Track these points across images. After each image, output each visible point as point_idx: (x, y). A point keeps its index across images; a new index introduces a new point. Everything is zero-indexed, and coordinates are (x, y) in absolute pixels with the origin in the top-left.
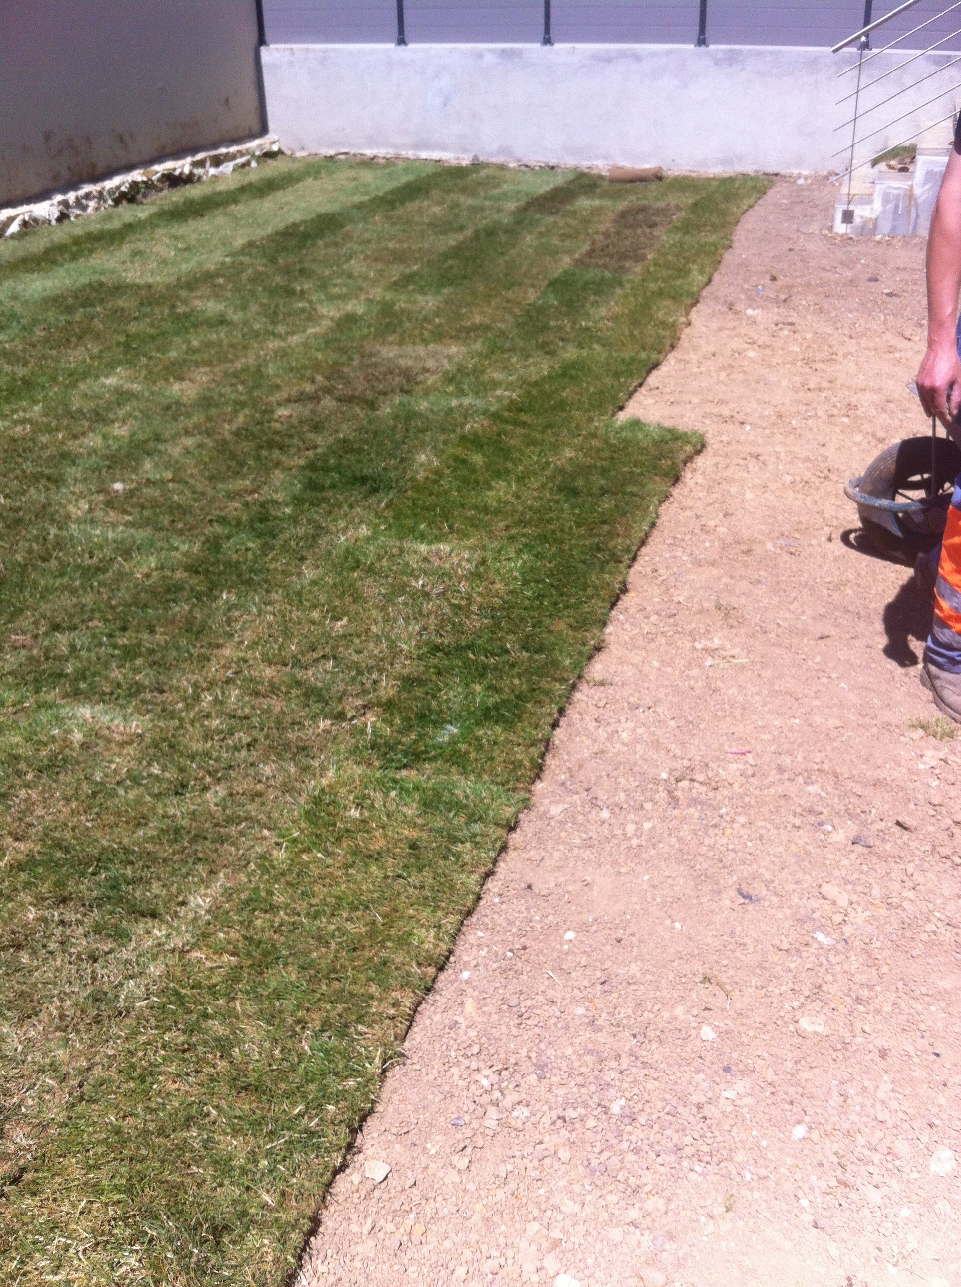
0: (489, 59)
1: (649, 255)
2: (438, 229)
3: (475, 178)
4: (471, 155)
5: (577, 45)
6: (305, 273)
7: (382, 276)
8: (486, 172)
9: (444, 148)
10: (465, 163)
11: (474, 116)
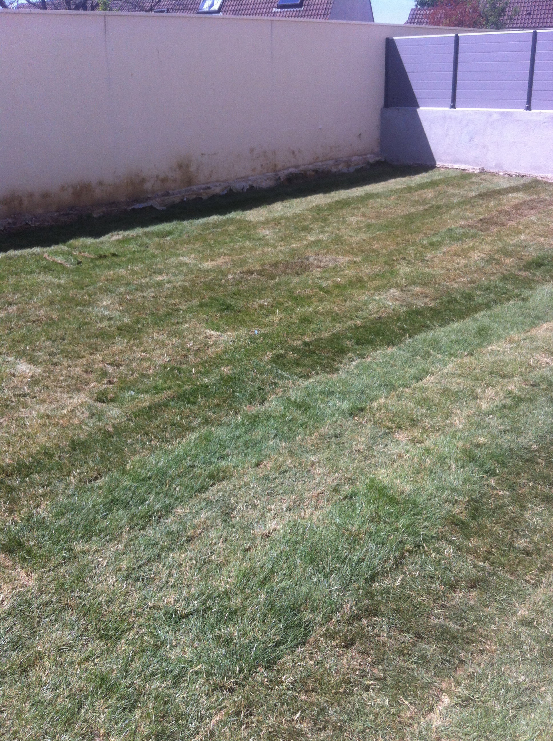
0: (495, 116)
1: (510, 223)
2: (415, 203)
3: (474, 180)
4: (481, 167)
5: (542, 111)
6: (325, 220)
7: (358, 224)
8: (483, 177)
9: (467, 163)
10: (477, 171)
11: (484, 147)
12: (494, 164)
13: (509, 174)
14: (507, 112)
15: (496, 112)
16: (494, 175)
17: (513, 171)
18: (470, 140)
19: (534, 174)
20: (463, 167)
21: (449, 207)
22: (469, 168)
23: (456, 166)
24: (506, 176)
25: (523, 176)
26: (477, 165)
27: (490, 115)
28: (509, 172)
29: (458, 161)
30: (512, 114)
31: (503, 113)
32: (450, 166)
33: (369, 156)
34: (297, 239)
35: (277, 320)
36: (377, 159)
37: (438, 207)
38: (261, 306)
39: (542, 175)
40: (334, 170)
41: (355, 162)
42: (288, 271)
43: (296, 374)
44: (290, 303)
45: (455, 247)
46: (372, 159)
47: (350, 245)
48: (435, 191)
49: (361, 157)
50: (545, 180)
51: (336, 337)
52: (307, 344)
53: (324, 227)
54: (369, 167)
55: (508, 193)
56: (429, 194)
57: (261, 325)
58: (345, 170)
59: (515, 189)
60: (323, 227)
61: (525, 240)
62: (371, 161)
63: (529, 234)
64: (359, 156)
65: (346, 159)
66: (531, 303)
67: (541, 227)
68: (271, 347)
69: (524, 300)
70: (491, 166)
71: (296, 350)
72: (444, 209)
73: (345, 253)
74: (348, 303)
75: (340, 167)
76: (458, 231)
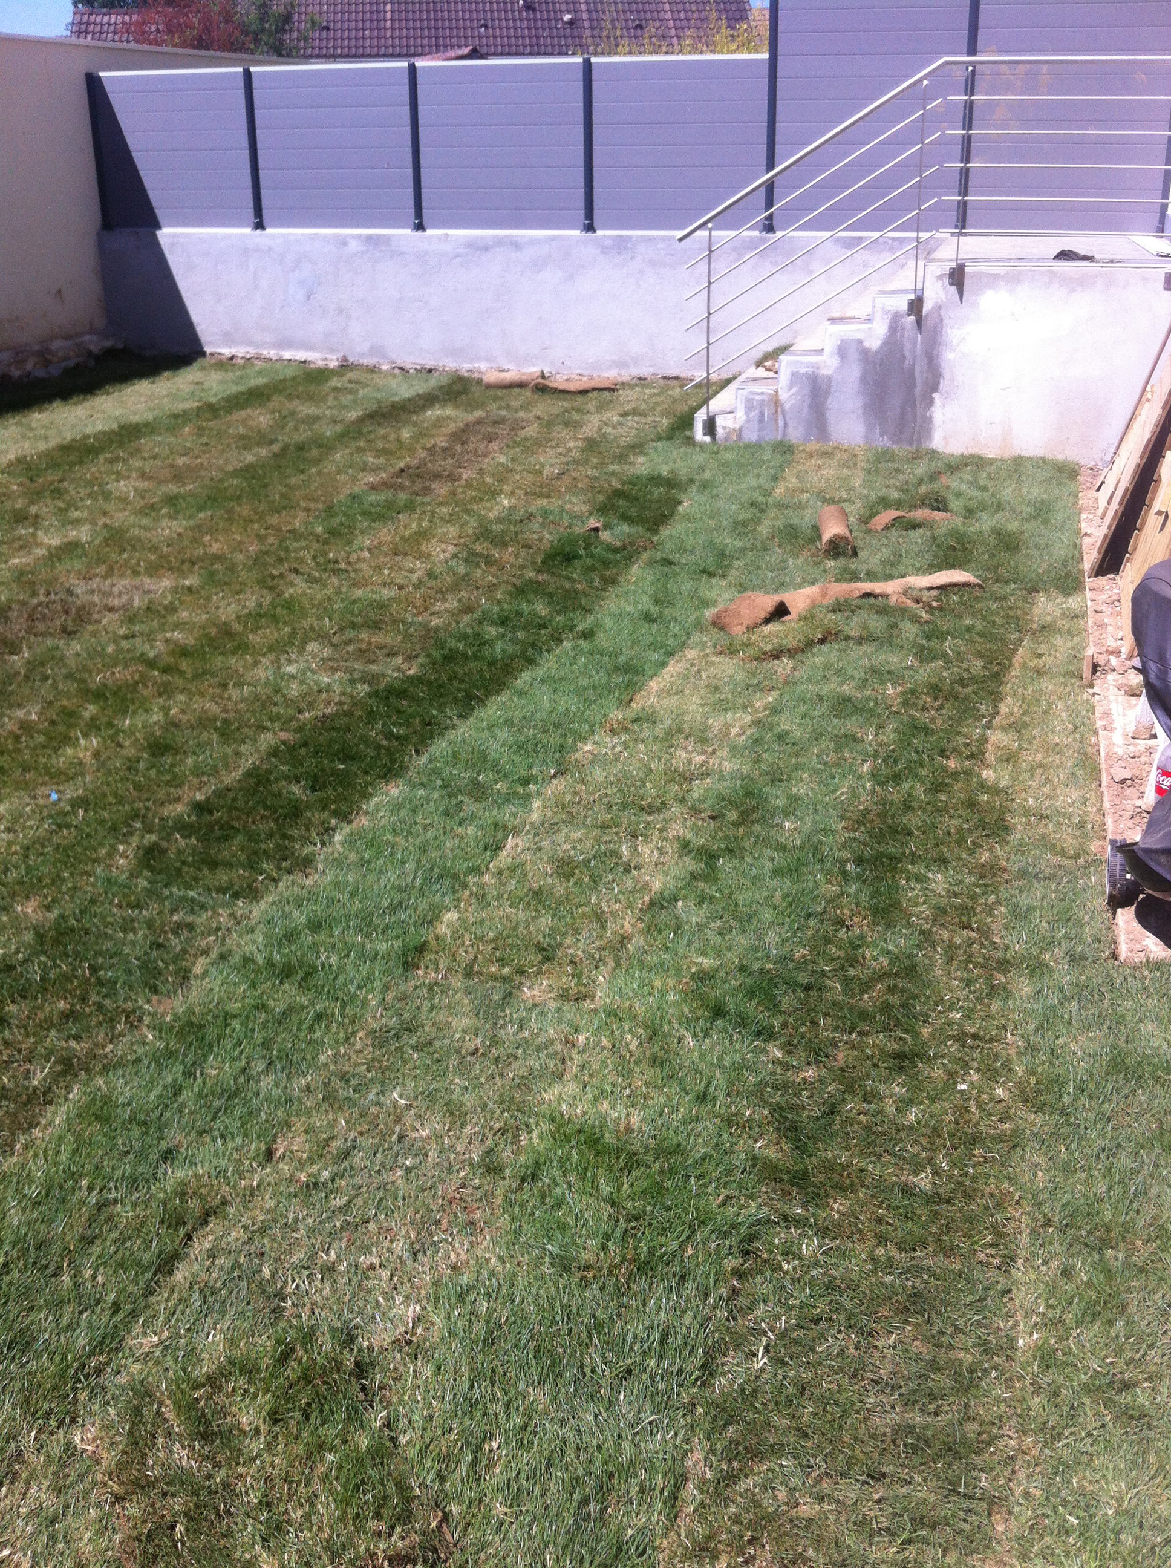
0: (354, 246)
1: (466, 474)
2: (246, 442)
3: (335, 382)
4: (340, 355)
5: (450, 232)
6: (58, 493)
7: (143, 498)
8: (351, 375)
9: (309, 347)
10: (333, 364)
11: (340, 311)
12: (364, 347)
13: (402, 369)
14: (379, 236)
15: (354, 237)
16: (373, 370)
17: (410, 361)
18: (309, 298)
19: (451, 364)
20: (301, 355)
21: (326, 447)
22: (316, 357)
23: (287, 355)
24: (397, 371)
25: (430, 371)
26: (332, 351)
27: (343, 242)
28: (400, 362)
29: (289, 344)
30: (387, 239)
31: (369, 238)
32: (272, 354)
33: (87, 338)
34: (16, 545)
35: (87, 757)
36: (108, 344)
37: (301, 448)
38: (26, 726)
39: (467, 366)
40: (16, 373)
41: (60, 354)
42: (40, 627)
43: (222, 890)
44: (92, 708)
45: (385, 534)
46: (95, 344)
47: (154, 549)
48: (273, 412)
49: (69, 343)
50: (476, 375)
51: (258, 779)
52: (200, 808)
53: (66, 510)
54: (92, 363)
55: (423, 408)
56: (261, 418)
57: (60, 777)
58: (40, 373)
59: (429, 400)
60: (63, 511)
61: (512, 509)
62: (94, 348)
63: (513, 493)
64: (67, 338)
65: (36, 348)
66: (602, 640)
67: (530, 478)
68: (117, 831)
69: (588, 635)
70: (361, 352)
71: (184, 828)
72: (314, 453)
73: (153, 570)
74: (235, 693)
75: (29, 366)
76: (372, 498)
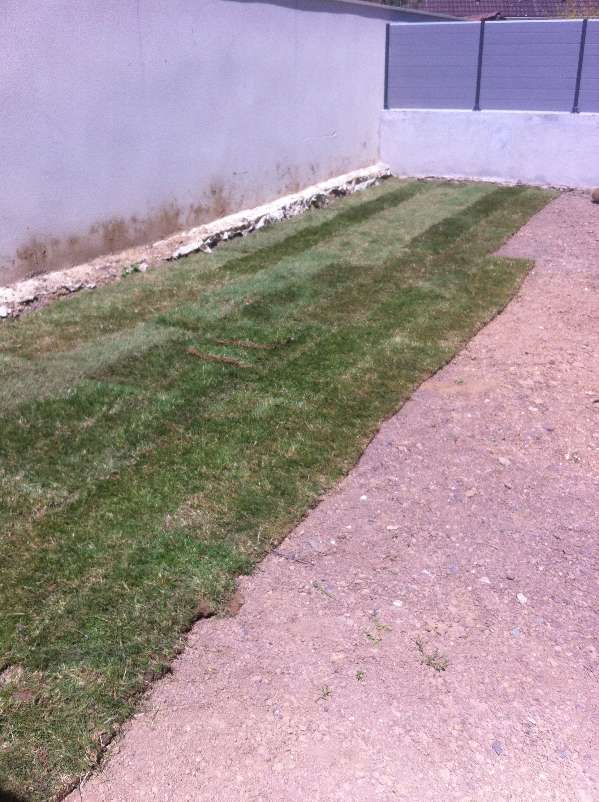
0: (536, 120)
4: (516, 180)
8: (526, 191)
10: (513, 185)
11: (521, 156)
13: (555, 188)
14: (551, 115)
17: (559, 184)
18: (502, 149)
20: (492, 179)
22: (502, 181)
23: (485, 179)
26: (512, 177)
28: (553, 184)
29: (487, 174)
30: (557, 118)
70: (528, 178)
